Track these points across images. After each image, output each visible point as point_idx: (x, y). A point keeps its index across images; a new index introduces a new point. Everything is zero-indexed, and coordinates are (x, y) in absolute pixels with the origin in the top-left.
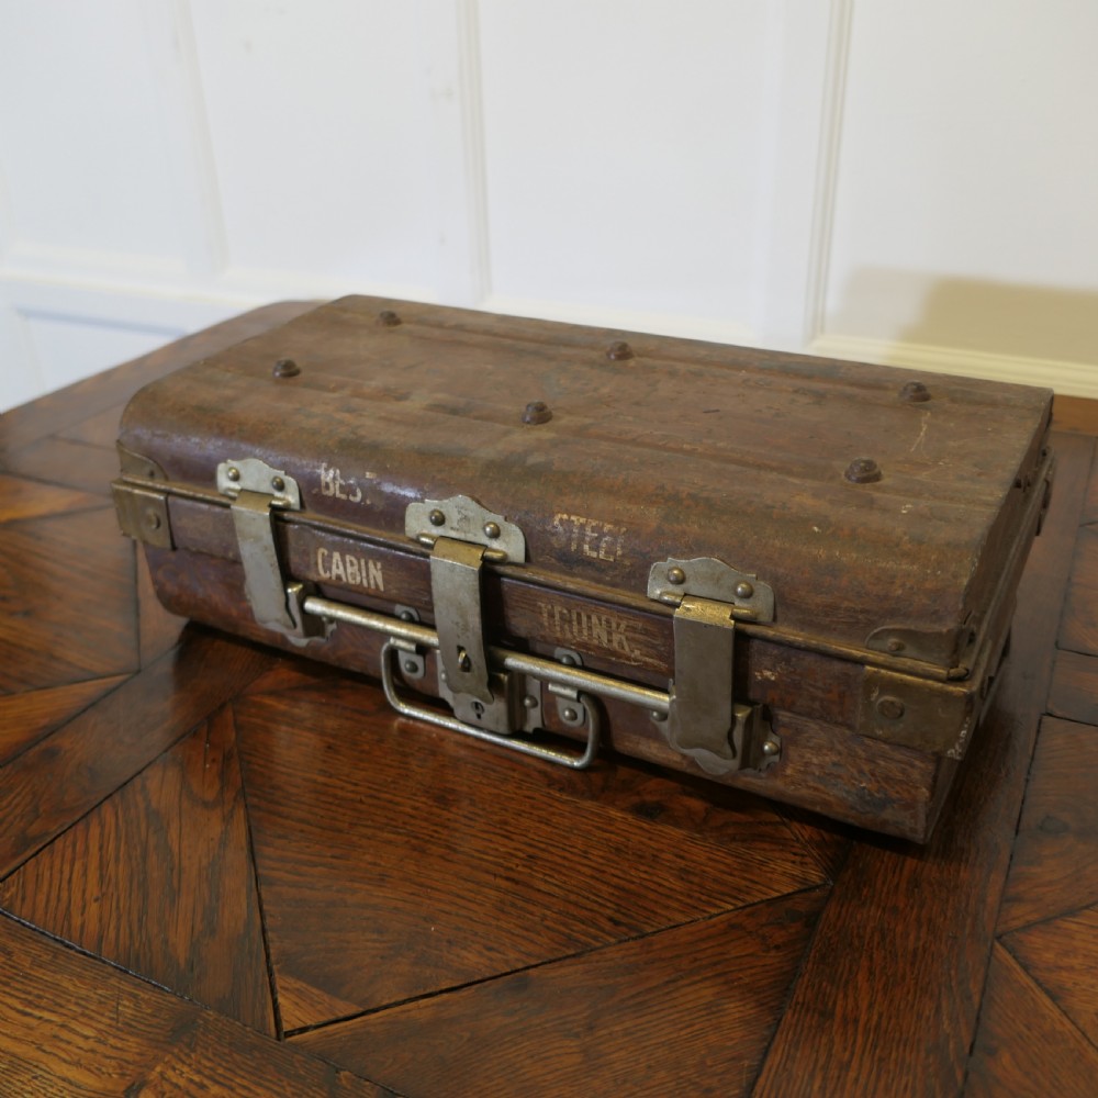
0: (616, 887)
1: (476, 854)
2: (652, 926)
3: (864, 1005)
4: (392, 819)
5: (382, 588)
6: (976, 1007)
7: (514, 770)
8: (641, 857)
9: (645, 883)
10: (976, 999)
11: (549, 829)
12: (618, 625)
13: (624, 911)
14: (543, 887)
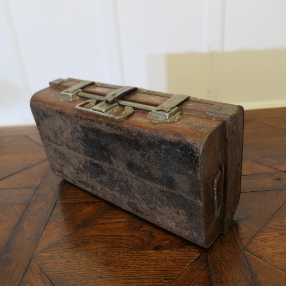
0: (162, 270)
1: (124, 276)
2: (175, 277)
3: (228, 276)
4: (97, 275)
6: (248, 267)
7: (120, 250)
8: (162, 260)
9: (167, 267)
10: (247, 265)
11: (137, 262)
13: (166, 276)
14: (145, 278)
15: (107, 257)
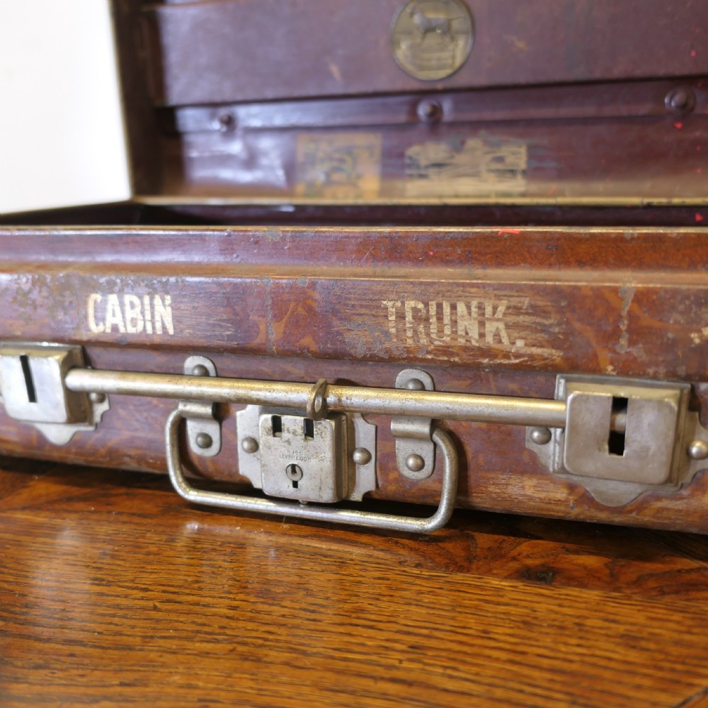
0: (552, 670)
1: (337, 654)
4: (203, 625)
5: (171, 332)
8: (562, 628)
9: (586, 659)
11: (423, 611)
12: (495, 309)
14: (450, 685)
15: (280, 569)
